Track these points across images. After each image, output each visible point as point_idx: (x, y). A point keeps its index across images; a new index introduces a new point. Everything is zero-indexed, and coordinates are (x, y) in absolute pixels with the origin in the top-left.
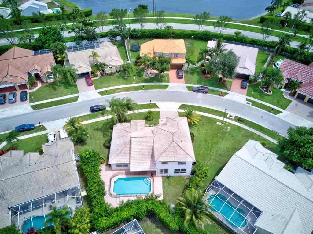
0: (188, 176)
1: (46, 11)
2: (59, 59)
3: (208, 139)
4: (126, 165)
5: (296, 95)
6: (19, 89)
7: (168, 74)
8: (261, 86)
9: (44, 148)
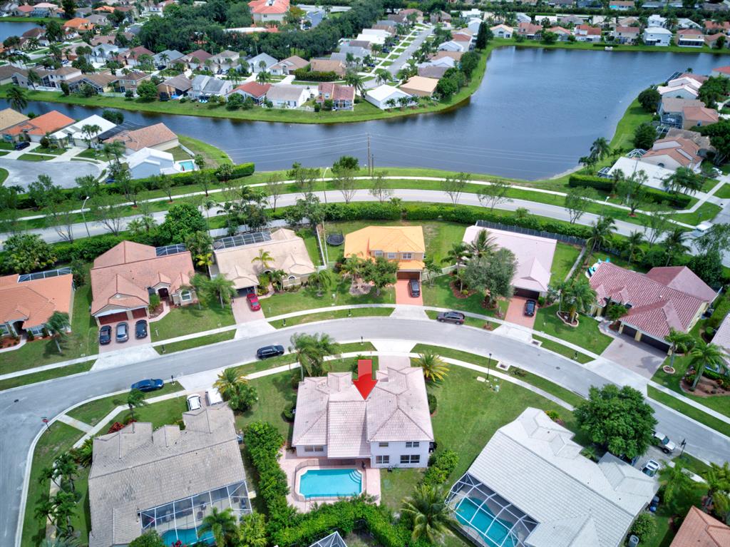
0: (423, 468)
1: (171, 168)
2: (201, 263)
3: (461, 406)
4: (321, 449)
5: (621, 329)
6: (132, 317)
7: (394, 288)
8: (560, 311)
9: (186, 419)
